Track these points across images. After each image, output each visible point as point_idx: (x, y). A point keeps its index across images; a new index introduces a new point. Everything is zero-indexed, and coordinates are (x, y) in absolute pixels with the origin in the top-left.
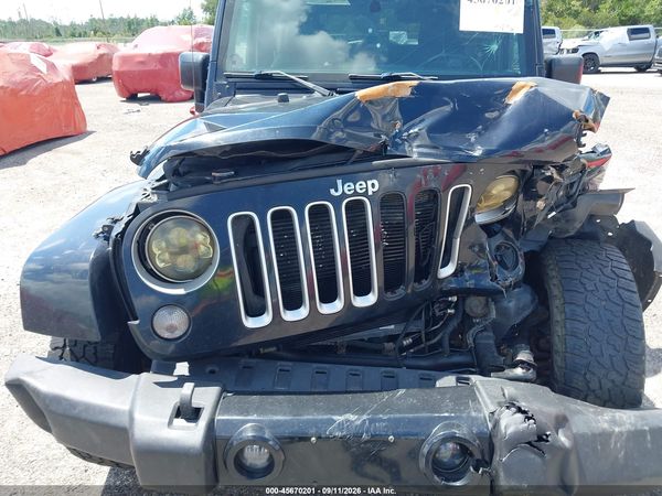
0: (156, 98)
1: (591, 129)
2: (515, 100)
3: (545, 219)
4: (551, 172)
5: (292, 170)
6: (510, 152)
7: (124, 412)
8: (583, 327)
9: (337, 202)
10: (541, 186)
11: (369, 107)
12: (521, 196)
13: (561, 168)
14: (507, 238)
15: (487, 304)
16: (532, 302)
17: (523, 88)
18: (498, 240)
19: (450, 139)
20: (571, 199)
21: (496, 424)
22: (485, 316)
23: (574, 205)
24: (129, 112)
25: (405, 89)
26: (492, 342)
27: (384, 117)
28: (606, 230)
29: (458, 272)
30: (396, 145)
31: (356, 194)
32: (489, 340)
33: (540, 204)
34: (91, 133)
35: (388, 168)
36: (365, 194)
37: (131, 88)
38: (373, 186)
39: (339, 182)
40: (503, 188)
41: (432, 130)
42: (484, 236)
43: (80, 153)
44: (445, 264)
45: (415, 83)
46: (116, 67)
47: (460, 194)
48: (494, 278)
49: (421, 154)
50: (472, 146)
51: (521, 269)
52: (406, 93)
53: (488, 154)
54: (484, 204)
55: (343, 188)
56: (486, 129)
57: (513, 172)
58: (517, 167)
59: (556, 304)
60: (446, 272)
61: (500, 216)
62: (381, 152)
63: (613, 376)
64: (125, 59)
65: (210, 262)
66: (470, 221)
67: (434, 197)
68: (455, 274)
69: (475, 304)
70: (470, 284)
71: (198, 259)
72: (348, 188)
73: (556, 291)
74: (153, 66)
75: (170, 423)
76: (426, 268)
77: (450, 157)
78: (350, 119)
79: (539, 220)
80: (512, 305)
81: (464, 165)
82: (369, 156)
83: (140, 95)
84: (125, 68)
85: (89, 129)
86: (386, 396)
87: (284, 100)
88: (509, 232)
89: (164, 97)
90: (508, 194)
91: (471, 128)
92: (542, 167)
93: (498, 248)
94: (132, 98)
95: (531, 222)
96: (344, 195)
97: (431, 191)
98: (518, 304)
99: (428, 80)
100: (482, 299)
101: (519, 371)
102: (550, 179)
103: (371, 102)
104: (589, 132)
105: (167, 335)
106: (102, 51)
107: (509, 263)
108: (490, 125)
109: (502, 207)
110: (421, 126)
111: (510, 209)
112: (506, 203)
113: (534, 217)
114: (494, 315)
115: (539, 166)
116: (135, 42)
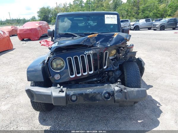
0: (29, 40)
1: (128, 41)
2: (115, 36)
3: (122, 58)
4: (122, 49)
5: (77, 50)
6: (115, 45)
7: (50, 92)
8: (130, 76)
9: (85, 55)
10: (120, 51)
11: (90, 39)
12: (117, 53)
13: (124, 48)
14: (115, 61)
15: (113, 74)
16: (121, 73)
17: (116, 35)
18: (114, 62)
19: (104, 44)
20: (126, 54)
21: (114, 89)
22: (113, 76)
23: (127, 55)
24: (23, 44)
25: (96, 35)
26: (114, 80)
27: (93, 40)
28: (134, 60)
29: (107, 67)
30: (95, 45)
31: (89, 53)
32: (113, 79)
33: (121, 54)
34: (14, 49)
35: (94, 49)
36: (90, 53)
37: (23, 37)
38: (91, 52)
39: (86, 51)
40: (114, 52)
41: (101, 42)
42: (111, 61)
43: (13, 54)
44: (105, 66)
45: (98, 34)
46: (18, 32)
47: (106, 53)
48: (113, 68)
49: (99, 46)
50: (108, 45)
51: (118, 66)
52: (96, 36)
53: (111, 46)
54: (111, 55)
55: (86, 52)
56: (110, 42)
57: (115, 49)
58: (116, 48)
59: (125, 73)
60: (105, 67)
61: (114, 57)
62: (93, 46)
63: (135, 84)
64: (21, 30)
65: (63, 66)
66: (108, 58)
67: (102, 54)
68: (106, 68)
69: (110, 73)
70: (109, 69)
71: (61, 66)
72: (87, 52)
73: (125, 70)
74: (28, 32)
75: (59, 93)
76: (101, 67)
77: (104, 46)
78: (87, 40)
79: (121, 58)
80: (117, 73)
81: (107, 48)
82: (90, 47)
83: (25, 39)
84: (21, 32)
85: (14, 48)
86: (96, 87)
87: (73, 38)
88: (116, 60)
89: (32, 39)
90: (115, 53)
91: (108, 41)
92: (120, 48)
93: (114, 63)
94: (23, 40)
95: (119, 58)
96: (87, 54)
97: (101, 52)
98: (118, 73)
99: (100, 34)
100: (112, 72)
101: (119, 83)
102: (122, 50)
103: (90, 38)
104: (128, 42)
105: (57, 79)
106: (13, 28)
107: (116, 65)
108: (111, 41)
109: (114, 56)
110: (99, 41)
111: (116, 56)
112: (115, 55)
113: (120, 57)
114: (114, 75)
115: (120, 47)
116: (23, 26)
